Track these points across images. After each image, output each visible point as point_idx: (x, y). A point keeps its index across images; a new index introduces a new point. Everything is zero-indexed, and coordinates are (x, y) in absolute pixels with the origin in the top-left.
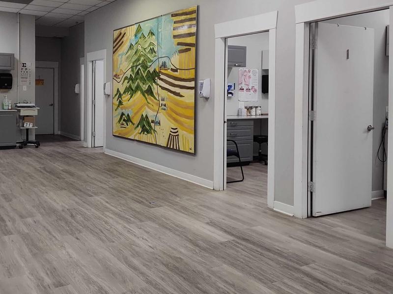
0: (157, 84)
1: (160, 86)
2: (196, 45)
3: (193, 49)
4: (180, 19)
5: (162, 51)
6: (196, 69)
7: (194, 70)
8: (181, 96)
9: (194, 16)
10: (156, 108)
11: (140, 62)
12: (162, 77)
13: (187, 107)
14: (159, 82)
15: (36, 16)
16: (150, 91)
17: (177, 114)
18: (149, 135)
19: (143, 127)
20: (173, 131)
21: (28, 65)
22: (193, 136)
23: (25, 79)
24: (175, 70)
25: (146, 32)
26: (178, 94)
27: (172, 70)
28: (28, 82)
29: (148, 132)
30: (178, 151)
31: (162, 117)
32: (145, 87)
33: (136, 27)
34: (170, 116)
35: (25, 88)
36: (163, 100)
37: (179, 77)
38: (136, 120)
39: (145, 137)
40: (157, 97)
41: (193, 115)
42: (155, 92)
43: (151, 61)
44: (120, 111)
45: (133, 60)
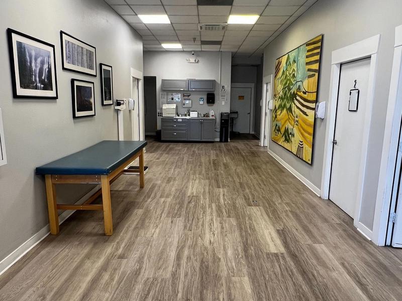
0: (295, 104)
1: (296, 106)
2: (319, 71)
3: (317, 74)
4: (311, 48)
5: (299, 77)
6: (317, 92)
7: (316, 93)
8: (307, 115)
9: (319, 44)
10: (293, 123)
11: (287, 85)
12: (298, 98)
13: (309, 125)
14: (296, 102)
15: (232, 52)
16: (290, 109)
17: (304, 130)
18: (288, 144)
19: (286, 137)
20: (300, 143)
21: (226, 87)
22: (311, 150)
23: (223, 97)
24: (305, 93)
25: (291, 60)
26: (305, 113)
27: (303, 92)
28: (226, 99)
29: (288, 142)
30: (302, 160)
31: (296, 131)
32: (288, 106)
33: (286, 56)
34: (300, 131)
35: (223, 103)
36: (297, 117)
37: (307, 98)
38: (283, 130)
39: (286, 145)
40: (293, 113)
41: (312, 132)
42: (293, 110)
43: (292, 84)
44: (275, 122)
45: (284, 83)
